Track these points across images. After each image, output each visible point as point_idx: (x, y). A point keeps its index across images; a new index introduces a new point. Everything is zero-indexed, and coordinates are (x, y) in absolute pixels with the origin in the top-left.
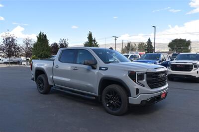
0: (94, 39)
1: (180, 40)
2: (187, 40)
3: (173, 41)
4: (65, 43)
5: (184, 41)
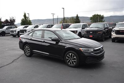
1: (98, 15)
2: (102, 15)
3: (93, 16)
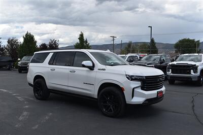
0: (85, 39)
3: (180, 41)
5: (193, 41)
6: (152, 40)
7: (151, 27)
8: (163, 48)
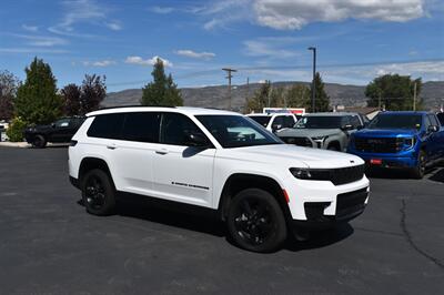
0: (168, 75)
2: (413, 79)
3: (377, 81)
4: (98, 86)
6: (317, 78)
7: (315, 50)
8: (341, 96)
